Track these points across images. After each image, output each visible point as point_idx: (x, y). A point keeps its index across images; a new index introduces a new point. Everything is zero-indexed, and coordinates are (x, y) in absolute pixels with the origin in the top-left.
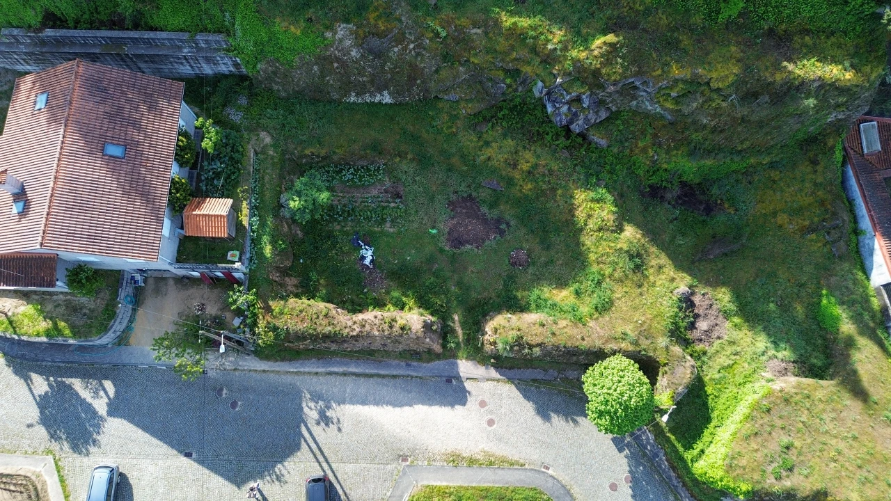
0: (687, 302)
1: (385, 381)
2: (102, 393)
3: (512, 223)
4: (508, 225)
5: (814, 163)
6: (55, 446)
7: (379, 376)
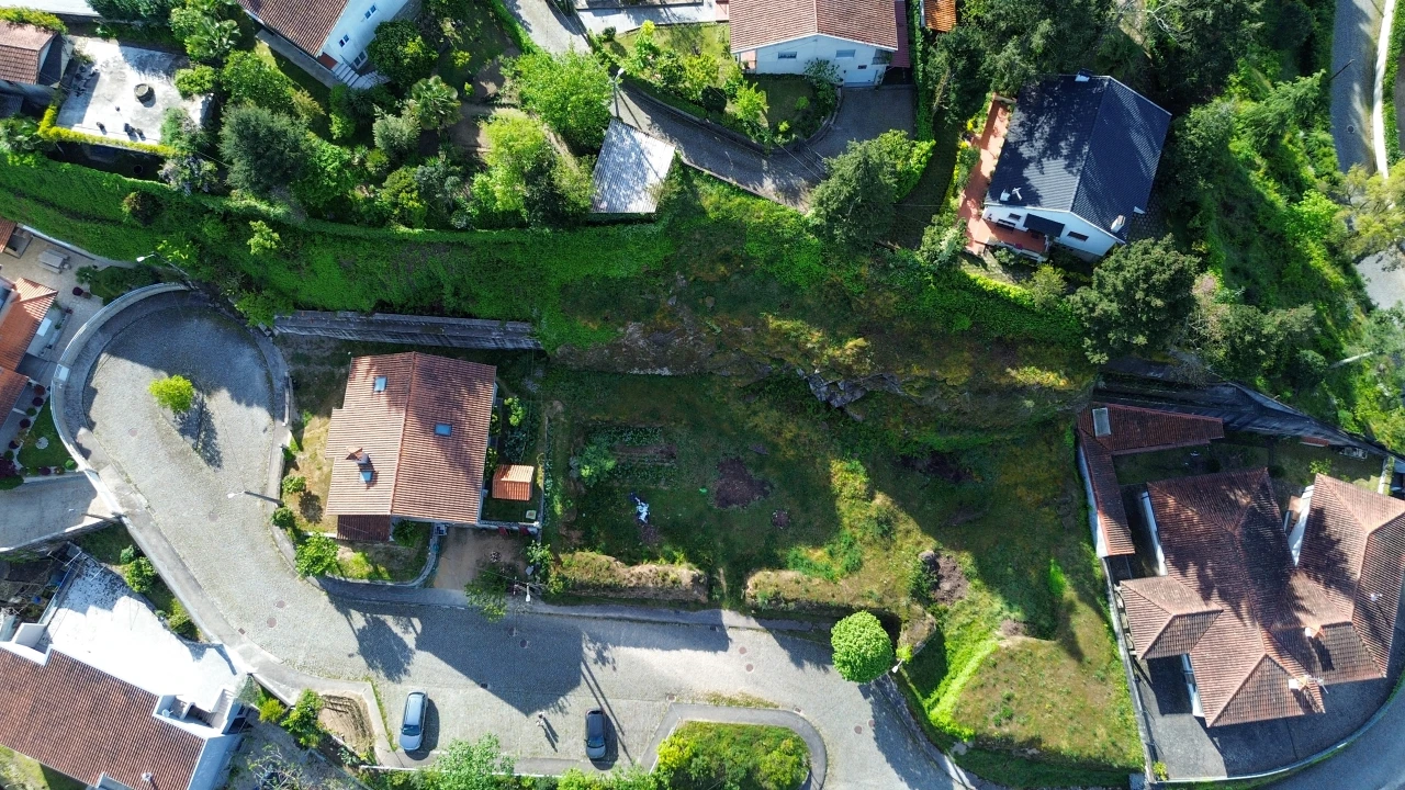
0: (932, 564)
1: (655, 627)
2: (411, 629)
3: (776, 486)
4: (772, 487)
5: (1049, 444)
6: (372, 673)
7: (650, 622)
